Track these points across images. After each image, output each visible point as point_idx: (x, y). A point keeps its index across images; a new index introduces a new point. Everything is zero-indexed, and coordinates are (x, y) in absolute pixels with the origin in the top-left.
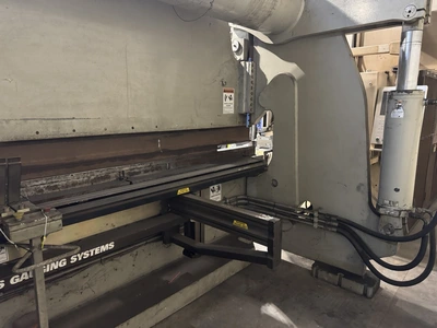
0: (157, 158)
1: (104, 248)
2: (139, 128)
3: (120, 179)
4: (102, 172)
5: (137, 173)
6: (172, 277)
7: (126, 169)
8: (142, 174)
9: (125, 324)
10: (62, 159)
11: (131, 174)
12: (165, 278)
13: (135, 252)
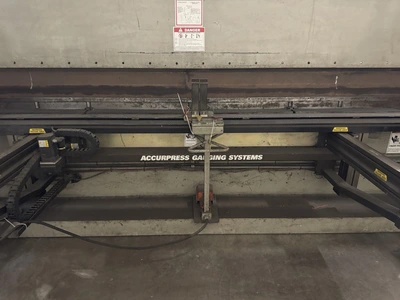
0: (330, 94)
1: (254, 157)
2: (315, 64)
3: (288, 108)
4: (274, 100)
5: (305, 106)
6: (317, 206)
7: (295, 100)
8: (310, 107)
9: (262, 220)
10: (245, 85)
11: (299, 105)
12: (312, 203)
13: (289, 172)
